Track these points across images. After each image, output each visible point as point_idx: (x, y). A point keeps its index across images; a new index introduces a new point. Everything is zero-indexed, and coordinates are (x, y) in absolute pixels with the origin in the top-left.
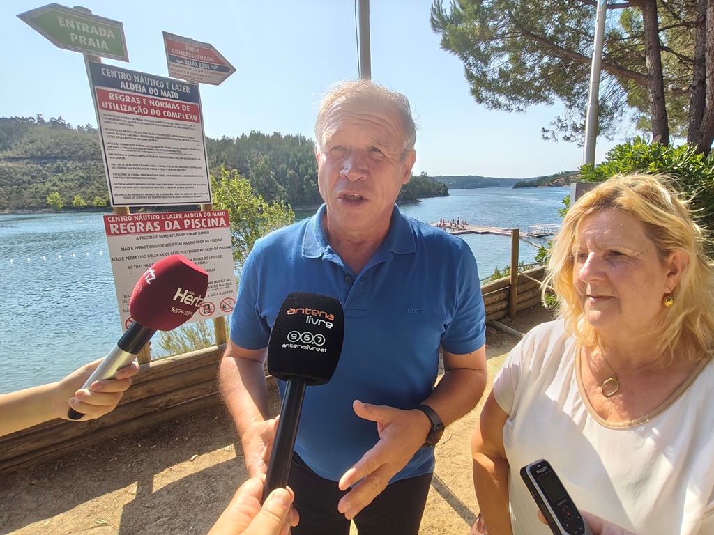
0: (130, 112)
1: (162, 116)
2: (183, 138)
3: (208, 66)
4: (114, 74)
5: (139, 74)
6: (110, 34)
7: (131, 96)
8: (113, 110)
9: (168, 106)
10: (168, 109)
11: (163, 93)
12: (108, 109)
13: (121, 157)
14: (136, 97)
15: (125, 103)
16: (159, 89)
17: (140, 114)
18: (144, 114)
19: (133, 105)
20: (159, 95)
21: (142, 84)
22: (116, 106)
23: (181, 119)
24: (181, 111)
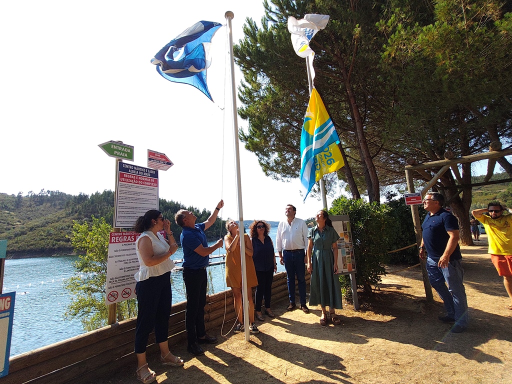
0: (131, 182)
1: (143, 184)
2: (150, 194)
3: (163, 162)
4: (127, 166)
5: (136, 166)
6: (129, 151)
7: (132, 175)
8: (124, 182)
9: (146, 179)
10: (145, 181)
11: (145, 174)
12: (122, 181)
13: (123, 203)
14: (134, 176)
15: (129, 178)
16: (143, 172)
17: (134, 183)
18: (136, 183)
19: (132, 179)
20: (143, 175)
21: (137, 170)
22: (126, 180)
23: (150, 185)
24: (150, 182)
